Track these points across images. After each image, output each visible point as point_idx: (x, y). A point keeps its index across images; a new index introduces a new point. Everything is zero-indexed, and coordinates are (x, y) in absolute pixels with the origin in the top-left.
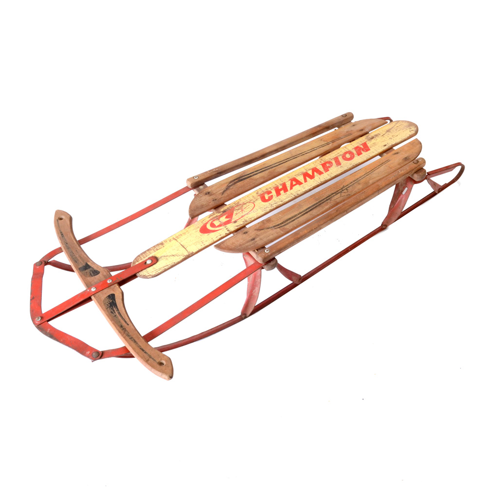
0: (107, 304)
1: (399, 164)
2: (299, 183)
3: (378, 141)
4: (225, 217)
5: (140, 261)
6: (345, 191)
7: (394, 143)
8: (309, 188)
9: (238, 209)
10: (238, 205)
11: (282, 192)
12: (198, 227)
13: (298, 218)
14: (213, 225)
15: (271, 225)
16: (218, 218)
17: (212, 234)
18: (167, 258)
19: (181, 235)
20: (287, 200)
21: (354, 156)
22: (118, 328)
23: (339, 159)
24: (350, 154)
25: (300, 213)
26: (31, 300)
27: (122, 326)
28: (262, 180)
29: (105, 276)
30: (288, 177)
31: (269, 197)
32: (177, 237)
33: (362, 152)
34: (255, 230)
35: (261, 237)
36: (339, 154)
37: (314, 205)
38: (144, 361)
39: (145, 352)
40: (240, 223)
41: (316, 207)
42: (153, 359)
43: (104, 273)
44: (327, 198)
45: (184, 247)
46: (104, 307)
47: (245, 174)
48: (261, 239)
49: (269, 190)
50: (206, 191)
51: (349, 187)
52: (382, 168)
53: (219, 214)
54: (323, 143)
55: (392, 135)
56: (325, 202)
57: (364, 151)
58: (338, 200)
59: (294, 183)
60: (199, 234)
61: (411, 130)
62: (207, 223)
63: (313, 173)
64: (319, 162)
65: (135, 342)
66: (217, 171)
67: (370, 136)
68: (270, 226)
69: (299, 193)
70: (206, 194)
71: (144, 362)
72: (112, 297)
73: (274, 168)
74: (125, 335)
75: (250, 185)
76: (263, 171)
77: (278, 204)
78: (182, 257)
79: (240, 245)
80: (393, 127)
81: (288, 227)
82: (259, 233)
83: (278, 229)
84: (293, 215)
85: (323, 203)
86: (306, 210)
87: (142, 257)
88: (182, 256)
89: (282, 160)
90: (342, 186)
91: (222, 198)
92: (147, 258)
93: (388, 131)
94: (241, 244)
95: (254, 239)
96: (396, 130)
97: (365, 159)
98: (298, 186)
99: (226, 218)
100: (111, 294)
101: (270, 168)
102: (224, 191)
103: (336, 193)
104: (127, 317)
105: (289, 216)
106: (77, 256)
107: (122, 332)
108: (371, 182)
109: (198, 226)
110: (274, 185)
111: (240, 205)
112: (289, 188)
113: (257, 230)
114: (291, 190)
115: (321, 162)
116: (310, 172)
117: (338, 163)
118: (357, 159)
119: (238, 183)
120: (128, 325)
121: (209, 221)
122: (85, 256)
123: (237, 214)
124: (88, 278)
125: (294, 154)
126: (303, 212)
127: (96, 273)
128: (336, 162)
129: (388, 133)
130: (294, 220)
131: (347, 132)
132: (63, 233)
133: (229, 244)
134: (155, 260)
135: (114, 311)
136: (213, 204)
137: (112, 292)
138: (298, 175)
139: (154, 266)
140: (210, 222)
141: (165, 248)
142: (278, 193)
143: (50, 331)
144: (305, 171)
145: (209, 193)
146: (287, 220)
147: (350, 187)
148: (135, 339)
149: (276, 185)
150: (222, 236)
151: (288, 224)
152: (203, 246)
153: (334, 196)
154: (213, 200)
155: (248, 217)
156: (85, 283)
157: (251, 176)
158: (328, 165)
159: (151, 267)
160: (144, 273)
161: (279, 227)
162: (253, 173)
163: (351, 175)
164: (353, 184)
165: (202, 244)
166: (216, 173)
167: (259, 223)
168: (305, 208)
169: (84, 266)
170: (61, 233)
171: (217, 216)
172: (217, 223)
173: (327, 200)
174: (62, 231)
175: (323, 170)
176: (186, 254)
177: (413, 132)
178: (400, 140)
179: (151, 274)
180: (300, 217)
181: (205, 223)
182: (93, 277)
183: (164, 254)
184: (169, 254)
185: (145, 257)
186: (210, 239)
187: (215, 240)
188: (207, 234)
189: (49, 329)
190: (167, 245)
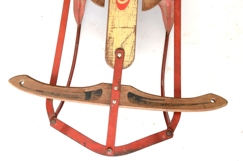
0: (134, 101)
5: (114, 60)
12: (116, 8)
17: (130, 5)
18: (126, 42)
19: (113, 22)
22: (162, 107)
26: (85, 146)
27: (163, 104)
29: (108, 89)
32: (112, 26)
39: (197, 104)
42: (206, 103)
43: (104, 86)
45: (126, 28)
46: (135, 105)
60: (122, 12)
65: (183, 105)
71: (204, 110)
72: (130, 95)
74: (172, 107)
87: (111, 56)
88: (132, 34)
92: (114, 54)
104: (157, 97)
106: (72, 94)
107: (168, 107)
120: (164, 100)
122: (77, 89)
124: (100, 99)
127: (99, 92)
133: (148, 1)
134: (121, 51)
135: (144, 101)
137: (127, 93)
139: (126, 54)
141: (115, 38)
143: (125, 150)
148: (180, 103)
152: (135, 16)
156: (103, 103)
159: (125, 56)
165: (133, 16)
169: (86, 95)
170: (37, 91)
176: (133, 30)
179: (130, 60)
181: (115, 2)
182: (102, 96)
183: (121, 43)
184: (124, 40)
185: (112, 55)
186: (133, 9)
187: (136, 7)
188: (127, 7)
189: (124, 149)
190: (113, 35)
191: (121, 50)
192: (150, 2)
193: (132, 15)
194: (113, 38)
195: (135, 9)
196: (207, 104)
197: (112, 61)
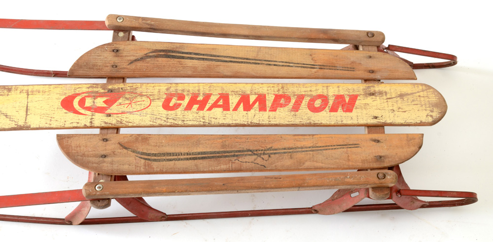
1: (363, 161)
2: (226, 107)
3: (375, 103)
4: (105, 99)
6: (266, 157)
7: (389, 121)
8: (231, 122)
9: (127, 99)
10: (132, 93)
11: (196, 107)
12: (65, 94)
13: (179, 160)
14: (82, 103)
15: (142, 148)
16: (96, 95)
17: (71, 115)
19: (39, 92)
20: (190, 123)
21: (325, 108)
23: (304, 102)
24: (323, 101)
25: (188, 154)
28: (190, 73)
30: (223, 89)
31: (175, 105)
32: (32, 92)
33: (340, 108)
34: (119, 143)
35: (116, 159)
36: (309, 93)
37: (215, 153)
40: (113, 121)
41: (213, 157)
44: (237, 151)
45: (27, 112)
47: (180, 50)
48: (113, 163)
49: (185, 94)
50: (118, 46)
51: (275, 154)
52: (339, 152)
53: (103, 91)
54: (309, 61)
55: (400, 105)
56: (229, 156)
57: (343, 109)
58: (245, 165)
59: (221, 103)
60: (58, 104)
61: (431, 114)
62: (79, 94)
63: (254, 103)
64: (276, 89)
66: (152, 25)
67: (372, 90)
68: (139, 150)
69: (213, 122)
70: (113, 51)
73: (219, 63)
75: (171, 71)
76: (203, 59)
77: (176, 122)
78: (13, 126)
79: (84, 155)
80: (412, 94)
81: (155, 165)
82: (119, 150)
83: (143, 161)
84: (178, 150)
85: (226, 156)
86: (199, 154)
88: (14, 123)
89: (240, 56)
90: (269, 146)
91: (124, 68)
93: (401, 96)
94: (86, 153)
95: (105, 156)
96: (413, 101)
97: (333, 123)
98: (221, 110)
99: (105, 102)
101: (215, 60)
102: (136, 60)
103: (253, 152)
105: (171, 150)
108: (307, 164)
109: (67, 92)
110: (197, 88)
111: (136, 93)
112: (208, 106)
113: (121, 145)
114: (208, 112)
115: (279, 90)
116: (252, 98)
117: (296, 108)
118: (324, 117)
119: (160, 59)
121: (83, 93)
123: (120, 104)
125: (260, 57)
126: (193, 154)
128: (296, 102)
129: (399, 98)
130: (170, 160)
133: (74, 143)
136: (108, 70)
138: (236, 93)
140: (84, 95)
141: (7, 98)
142: (189, 107)
144: (248, 92)
145: (118, 51)
146: (164, 154)
147: (277, 155)
149: (199, 90)
150: (79, 125)
151: (159, 160)
152: (47, 126)
153: (246, 155)
154: (113, 66)
155: (125, 118)
157: (183, 58)
158: (282, 101)
161: (146, 159)
162: (190, 53)
163: (295, 135)
164: (285, 153)
165: (48, 122)
166: (149, 27)
167: (132, 135)
168: (200, 150)
171: (97, 92)
172: (89, 102)
173: (234, 156)
175: (270, 105)
176: (21, 123)
177: (430, 120)
178: (402, 122)
180: (182, 159)
181: (77, 92)
184: (4, 111)
186: (63, 121)
187: (66, 126)
188: (66, 111)
190: (13, 94)
192: (73, 145)
193: (51, 120)
194: (8, 95)
195: (61, 124)
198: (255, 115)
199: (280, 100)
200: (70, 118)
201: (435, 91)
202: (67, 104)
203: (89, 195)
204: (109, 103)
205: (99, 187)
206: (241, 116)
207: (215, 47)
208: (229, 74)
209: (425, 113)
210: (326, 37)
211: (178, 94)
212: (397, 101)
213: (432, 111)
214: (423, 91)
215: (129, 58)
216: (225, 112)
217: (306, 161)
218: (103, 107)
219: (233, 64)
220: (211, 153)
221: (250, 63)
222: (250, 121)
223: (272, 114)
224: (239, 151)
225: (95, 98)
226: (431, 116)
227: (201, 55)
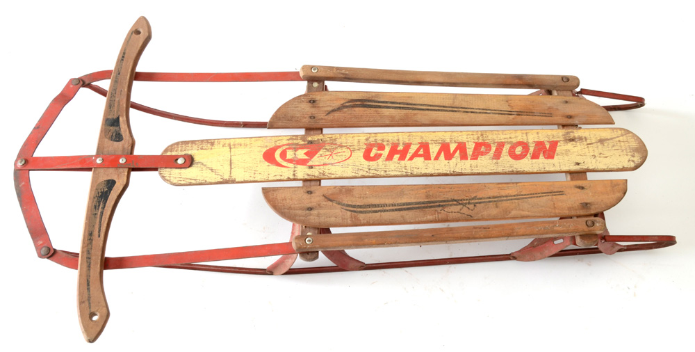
1: (570, 209)
2: (427, 156)
3: (575, 149)
4: (305, 151)
5: (174, 153)
6: (471, 206)
7: (591, 168)
8: (433, 172)
9: (328, 150)
10: (332, 144)
11: (396, 157)
12: (267, 146)
13: (385, 211)
14: (283, 155)
15: (347, 200)
16: (296, 148)
17: (274, 168)
18: (204, 168)
19: (241, 145)
20: (393, 173)
21: (526, 155)
22: (87, 234)
23: (504, 149)
24: (523, 148)
25: (393, 205)
26: (35, 128)
27: (91, 234)
28: (388, 122)
29: (124, 149)
30: (422, 138)
31: (376, 155)
32: (234, 145)
33: (541, 155)
34: (323, 195)
35: (322, 211)
36: (509, 140)
37: (419, 203)
38: (79, 299)
39: (88, 289)
40: (315, 173)
41: (418, 208)
42: (90, 304)
43: (127, 143)
44: (441, 202)
45: (231, 166)
46: (93, 192)
47: (376, 99)
48: (318, 215)
49: (385, 143)
50: (314, 97)
51: (480, 203)
52: (544, 199)
53: (303, 143)
54: (506, 108)
55: (601, 151)
56: (434, 207)
57: (544, 156)
58: (451, 216)
59: (421, 152)
60: (260, 157)
61: (632, 159)
62: (279, 147)
63: (455, 151)
64: (476, 137)
65: (89, 266)
66: (346, 74)
67: (572, 135)
68: (344, 202)
69: (416, 172)
70: (310, 102)
72: (111, 184)
73: (416, 112)
74: (85, 249)
75: (369, 121)
76: (400, 108)
77: (378, 173)
78: (219, 179)
79: (290, 208)
80: (612, 139)
81: (361, 216)
82: (324, 203)
83: (349, 213)
84: (383, 201)
85: (431, 207)
86: (404, 204)
87: (179, 149)
88: (219, 177)
89: (436, 104)
90: (473, 196)
91: (322, 119)
92: (183, 153)
93: (601, 141)
94: (292, 206)
95: (311, 209)
96: (614, 146)
97: (535, 170)
98: (422, 159)
99: (306, 154)
100: (113, 180)
101: (411, 109)
102: (333, 111)
103: (458, 202)
105: (376, 201)
106: (117, 99)
107: (86, 242)
108: (513, 213)
109: (268, 144)
110: (396, 138)
111: (335, 144)
112: (408, 156)
113: (326, 197)
114: (409, 161)
115: (478, 138)
116: (453, 147)
117: (497, 155)
118: (526, 164)
119: (357, 109)
120: (99, 236)
121: (284, 145)
123: (321, 156)
124: (106, 140)
125: (457, 104)
126: (398, 205)
127: (118, 137)
128: (497, 149)
129: (599, 144)
130: (376, 212)
131: (549, 108)
132: (126, 56)
133: (279, 196)
134: (189, 163)
135: (99, 206)
136: (306, 122)
137: (115, 178)
138: (435, 141)
139: (183, 171)
140: (284, 147)
141: (211, 152)
142: (390, 157)
143: (23, 185)
144: (448, 141)
145: (314, 101)
146: (369, 206)
147: (482, 204)
148: (92, 262)
149: (398, 140)
150: (282, 178)
151: (365, 212)
152: (252, 179)
153: (451, 205)
154: (310, 117)
155: (329, 170)
156: (99, 144)
157: (380, 107)
158: (483, 149)
159: (178, 170)
160: (166, 172)
161: (352, 211)
162: (387, 102)
163: (499, 184)
164: (490, 202)
165: (252, 175)
166: (343, 76)
167: (335, 187)
168: (404, 201)
169: (113, 119)
170: (124, 53)
171: (297, 144)
172: (290, 154)
173: (439, 206)
174: (127, 52)
175: (471, 153)
176: (227, 177)
177: (632, 165)
178: (605, 167)
179: (172, 179)
180: (387, 211)
181: (278, 145)
182: (111, 142)
183: (204, 161)
184: (209, 165)
185: (181, 151)
186: (266, 174)
187: (270, 179)
188: (268, 164)
189: (23, 183)
190: (217, 148)
191: (190, 161)
192: (279, 199)
193: (255, 173)
194: (211, 149)
195: (265, 178)
196: (87, 305)
197: (171, 151)
198: (456, 164)
199: (481, 148)
200: (273, 171)
201: (634, 135)
202: (269, 156)
203: (299, 248)
204: (311, 154)
205: (309, 241)
206: (442, 165)
207: (410, 95)
208: (427, 122)
209: (627, 158)
210: (521, 83)
211: (378, 144)
212: (597, 147)
213: (633, 156)
214: (622, 135)
215: (326, 109)
216: (426, 161)
217: (512, 210)
218: (305, 159)
219: (430, 112)
220: (416, 203)
221: (447, 111)
222: (452, 170)
223: (474, 162)
224: (444, 201)
225: (296, 150)
226: (633, 161)
227: (397, 103)
